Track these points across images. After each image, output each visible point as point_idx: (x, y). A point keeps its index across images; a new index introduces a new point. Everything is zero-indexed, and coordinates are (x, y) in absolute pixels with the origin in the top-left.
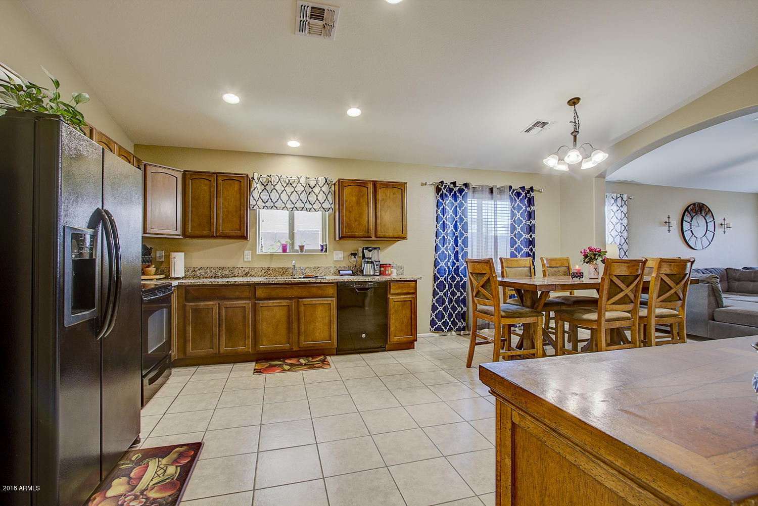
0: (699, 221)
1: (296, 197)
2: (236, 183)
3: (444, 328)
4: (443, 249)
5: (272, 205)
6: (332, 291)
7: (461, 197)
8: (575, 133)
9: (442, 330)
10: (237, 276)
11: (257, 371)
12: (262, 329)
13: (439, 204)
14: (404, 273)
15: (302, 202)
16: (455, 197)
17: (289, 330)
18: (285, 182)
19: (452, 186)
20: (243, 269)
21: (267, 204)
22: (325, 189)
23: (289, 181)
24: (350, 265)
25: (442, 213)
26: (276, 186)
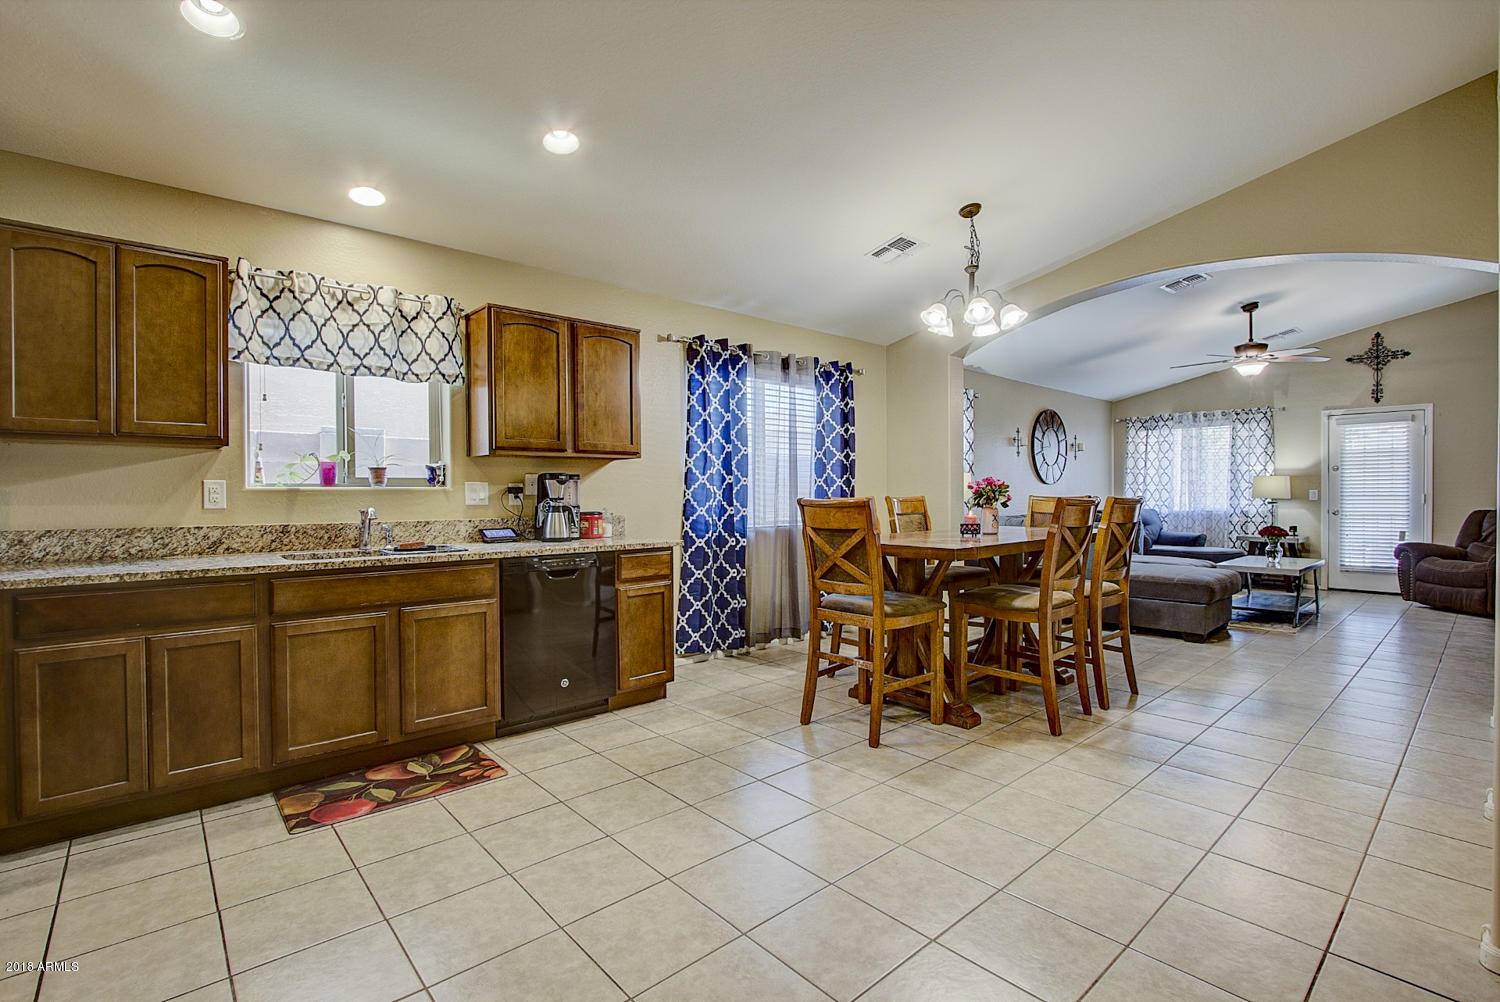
0: (1051, 437)
1: (366, 339)
2: (188, 279)
3: (704, 645)
4: (702, 479)
5: (297, 354)
6: (488, 580)
7: (734, 372)
8: (973, 268)
9: (701, 650)
10: (183, 553)
11: (298, 822)
12: (294, 701)
13: (693, 384)
14: (626, 532)
15: (385, 354)
16: (724, 372)
17: (376, 691)
18: (333, 296)
19: (717, 348)
20: (202, 533)
21: (276, 352)
22: (447, 325)
23: (345, 295)
24: (505, 514)
25: (701, 403)
26: (309, 303)
